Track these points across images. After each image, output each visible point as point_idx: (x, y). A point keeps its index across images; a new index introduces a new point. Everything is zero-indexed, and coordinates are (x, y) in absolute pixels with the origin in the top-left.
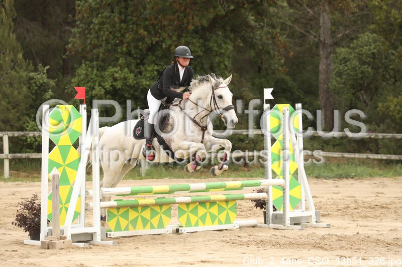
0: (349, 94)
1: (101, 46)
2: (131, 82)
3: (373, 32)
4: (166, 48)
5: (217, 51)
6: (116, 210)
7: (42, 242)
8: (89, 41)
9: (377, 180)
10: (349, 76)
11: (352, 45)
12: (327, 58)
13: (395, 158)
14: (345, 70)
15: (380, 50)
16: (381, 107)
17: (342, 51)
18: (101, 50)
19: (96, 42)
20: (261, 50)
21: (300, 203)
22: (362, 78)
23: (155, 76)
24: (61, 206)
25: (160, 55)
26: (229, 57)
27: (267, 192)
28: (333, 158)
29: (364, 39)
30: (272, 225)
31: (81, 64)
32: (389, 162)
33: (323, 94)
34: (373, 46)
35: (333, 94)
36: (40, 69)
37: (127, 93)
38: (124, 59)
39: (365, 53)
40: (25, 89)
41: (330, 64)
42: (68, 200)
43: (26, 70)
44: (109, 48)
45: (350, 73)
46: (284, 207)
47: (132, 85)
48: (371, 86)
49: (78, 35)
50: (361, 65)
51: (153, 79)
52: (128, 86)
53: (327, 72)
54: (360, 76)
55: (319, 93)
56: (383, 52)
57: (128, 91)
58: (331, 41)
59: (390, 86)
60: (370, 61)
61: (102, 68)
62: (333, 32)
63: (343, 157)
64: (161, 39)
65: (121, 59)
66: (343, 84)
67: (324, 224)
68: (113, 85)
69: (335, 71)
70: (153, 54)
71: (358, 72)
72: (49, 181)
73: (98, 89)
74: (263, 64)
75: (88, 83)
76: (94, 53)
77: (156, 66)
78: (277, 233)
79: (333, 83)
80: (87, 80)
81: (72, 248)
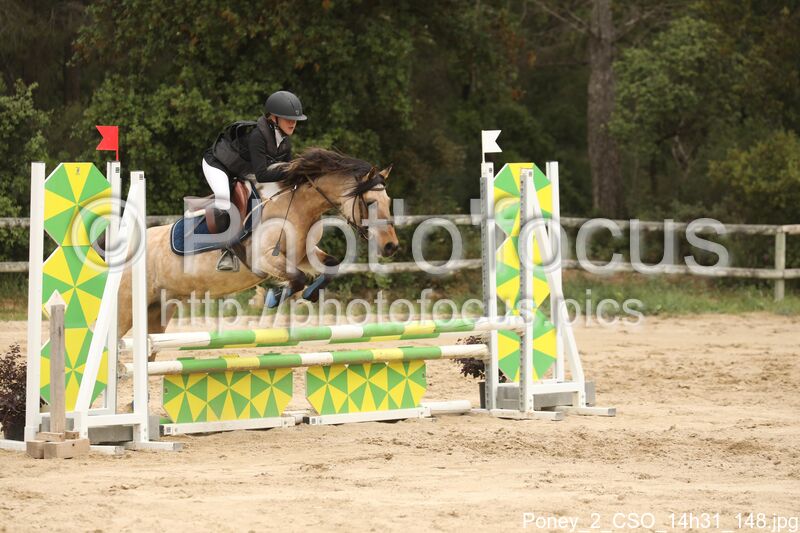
0: (650, 144)
1: (145, 41)
2: (205, 116)
3: (700, 16)
4: (277, 46)
5: (382, 54)
6: (181, 379)
7: (28, 443)
8: (119, 31)
9: (707, 320)
10: (650, 106)
11: (655, 43)
12: (604, 68)
13: (744, 274)
14: (641, 93)
15: (714, 53)
16: (716, 170)
17: (637, 55)
18: (145, 50)
19: (134, 33)
20: (470, 52)
21: (553, 364)
22: (675, 111)
23: (255, 104)
24: (68, 370)
25: (264, 61)
26: (405, 67)
27: (486, 343)
28: (616, 274)
29: (681, 29)
30: (496, 411)
31: (102, 79)
32: (730, 283)
33: (596, 142)
34: (699, 45)
35: (615, 142)
36: (19, 90)
37: (198, 139)
38: (191, 70)
39: (681, 60)
41: (610, 82)
42: (83, 358)
44: (162, 47)
45: (652, 99)
46: (521, 374)
47: (208, 122)
48: (694, 127)
49: (97, 20)
50: (675, 82)
51: (248, 109)
52: (199, 125)
53: (605, 98)
55: (589, 139)
56: (719, 57)
57: (199, 135)
58: (613, 34)
59: (732, 126)
60: (692, 76)
61: (150, 91)
62: (617, 16)
64: (267, 27)
65: (185, 68)
66: (636, 122)
67: (604, 410)
68: (170, 122)
69: (622, 95)
70: (251, 60)
71: (669, 97)
72: (44, 318)
73: (138, 131)
74: (474, 78)
75: (117, 118)
76: (129, 57)
77: (256, 84)
78: (508, 426)
79: (616, 122)
80: (116, 111)
81: (91, 456)
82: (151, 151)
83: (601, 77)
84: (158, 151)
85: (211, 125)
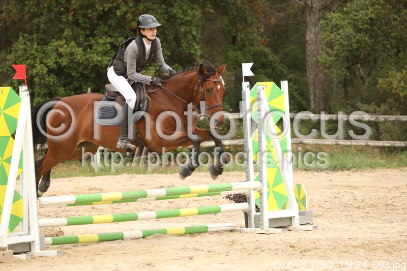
0: (343, 69)
1: (42, 14)
2: (79, 57)
4: (121, 15)
5: (183, 19)
8: (27, 9)
9: (379, 173)
10: (343, 47)
11: (345, 9)
12: (315, 25)
13: (400, 145)
14: (337, 39)
15: (379, 15)
16: (382, 84)
17: (334, 16)
18: (43, 19)
19: (36, 9)
20: (235, 17)
22: (358, 49)
23: (109, 50)
25: (114, 25)
26: (197, 26)
28: (324, 145)
31: (18, 37)
32: (392, 150)
33: (311, 68)
34: (371, 10)
35: (323, 68)
37: (76, 71)
38: (70, 31)
39: (360, 19)
41: (318, 32)
44: (52, 17)
45: (344, 42)
47: (81, 61)
48: (369, 58)
49: (13, 2)
50: (356, 34)
51: (105, 53)
52: (75, 63)
53: (316, 42)
54: (356, 47)
55: (307, 67)
56: (382, 17)
57: (76, 69)
58: (320, 4)
59: (391, 58)
60: (367, 28)
61: (46, 43)
63: (337, 145)
64: (115, 4)
65: (66, 30)
66: (334, 56)
68: (58, 62)
69: (326, 40)
70: (106, 24)
71: (354, 41)
73: (40, 68)
74: (239, 33)
75: (27, 60)
76: (34, 23)
77: (109, 38)
79: (323, 56)
80: (26, 56)
81: (14, 261)
82: (48, 79)
83: (313, 30)
84: (52, 79)
85: (83, 63)
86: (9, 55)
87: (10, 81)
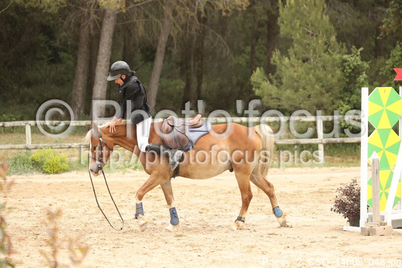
7: (362, 228)
24: (381, 191)
36: (353, 52)
40: (338, 72)
42: (388, 185)
43: (339, 53)
49: (392, 16)
72: (369, 165)
81: (393, 234)
86: (388, 61)
87: (388, 82)
